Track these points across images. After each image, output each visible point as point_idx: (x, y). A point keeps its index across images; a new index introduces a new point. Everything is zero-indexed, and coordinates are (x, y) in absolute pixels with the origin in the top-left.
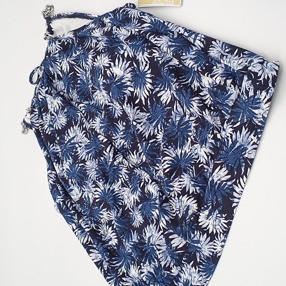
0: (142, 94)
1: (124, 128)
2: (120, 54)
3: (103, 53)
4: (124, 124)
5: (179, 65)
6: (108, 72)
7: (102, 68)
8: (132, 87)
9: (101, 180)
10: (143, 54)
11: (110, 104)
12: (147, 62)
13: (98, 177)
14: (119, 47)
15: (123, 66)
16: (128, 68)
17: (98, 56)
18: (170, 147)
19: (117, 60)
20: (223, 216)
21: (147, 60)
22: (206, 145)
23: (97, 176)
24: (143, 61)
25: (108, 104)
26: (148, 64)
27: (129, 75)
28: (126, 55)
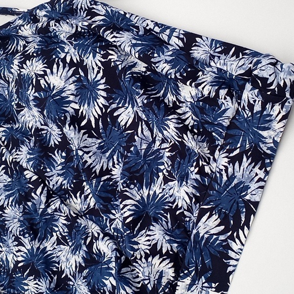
0: (92, 112)
1: (63, 160)
2: (60, 58)
3: (34, 57)
4: (64, 154)
5: (145, 72)
6: (42, 82)
7: (34, 76)
8: (76, 103)
9: (27, 235)
10: (94, 57)
11: (43, 127)
12: (99, 68)
13: (23, 230)
14: (58, 49)
15: (64, 74)
16: (71, 77)
17: (28, 61)
18: (132, 186)
19: (55, 66)
20: (213, 285)
21: (100, 64)
22: (187, 183)
23: (21, 229)
24: (95, 66)
25: (40, 127)
26: (101, 71)
27: (73, 87)
28: (68, 60)
